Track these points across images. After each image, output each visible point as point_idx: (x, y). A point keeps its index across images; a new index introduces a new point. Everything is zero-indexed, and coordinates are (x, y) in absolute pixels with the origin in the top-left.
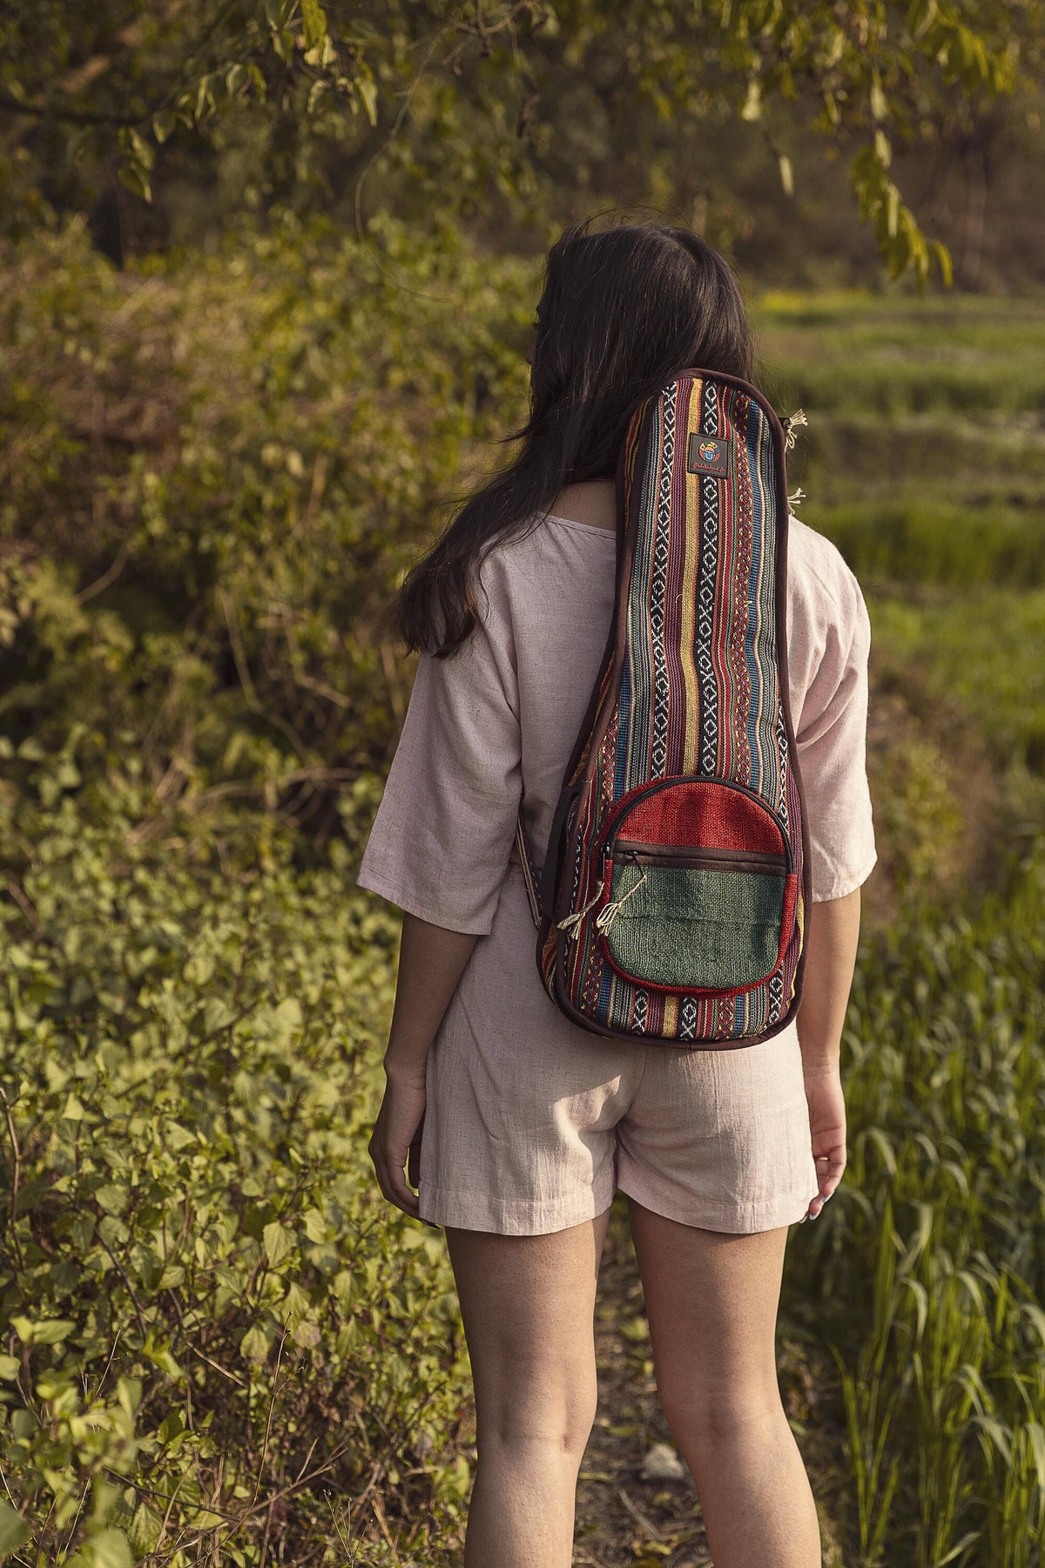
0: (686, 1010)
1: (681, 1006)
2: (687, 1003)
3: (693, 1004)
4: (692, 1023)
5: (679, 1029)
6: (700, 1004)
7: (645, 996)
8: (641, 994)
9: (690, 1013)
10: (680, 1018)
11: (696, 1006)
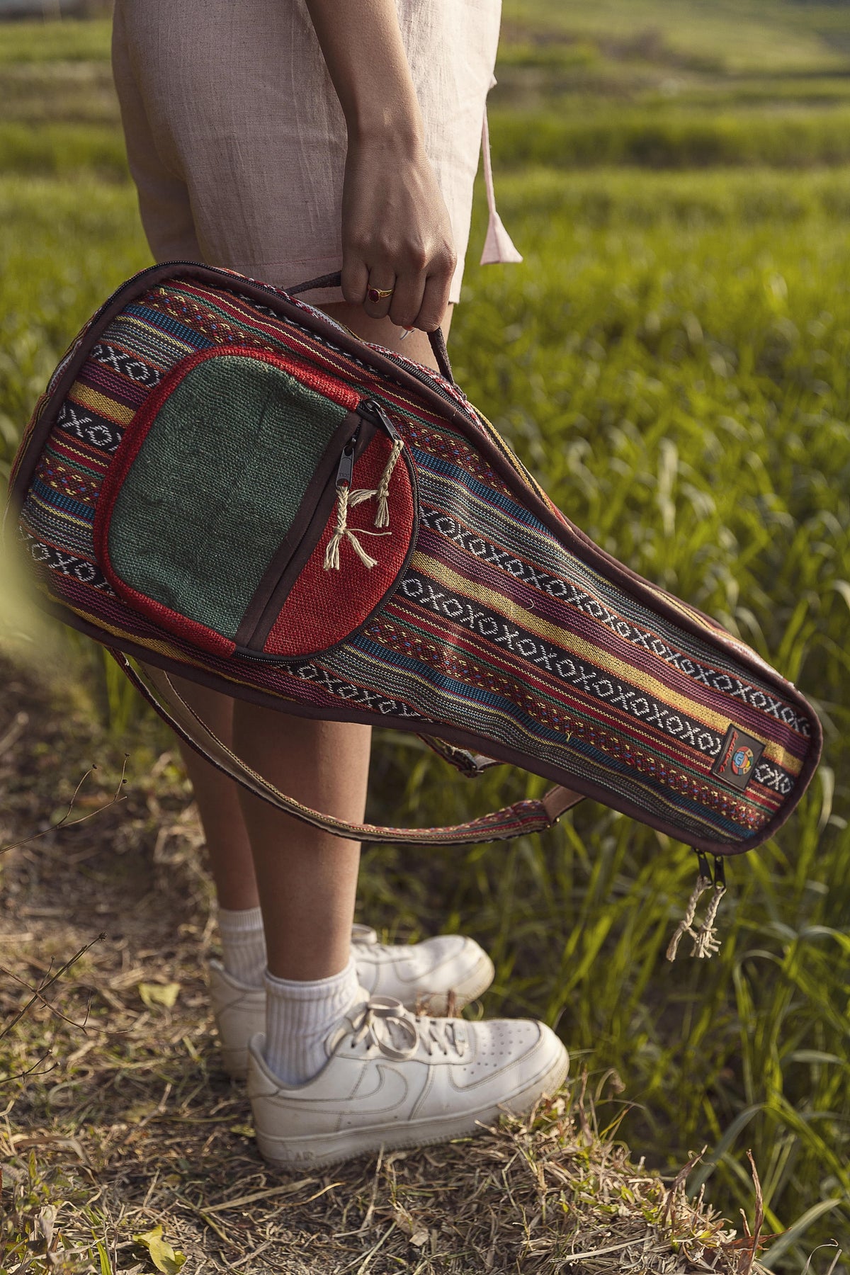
0: (106, 431)
1: (114, 427)
2: (114, 437)
3: (110, 445)
4: (84, 433)
5: (82, 411)
6: (103, 454)
7: (148, 382)
8: (152, 378)
9: (99, 436)
10: (98, 419)
11: (105, 448)
